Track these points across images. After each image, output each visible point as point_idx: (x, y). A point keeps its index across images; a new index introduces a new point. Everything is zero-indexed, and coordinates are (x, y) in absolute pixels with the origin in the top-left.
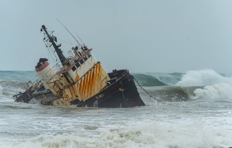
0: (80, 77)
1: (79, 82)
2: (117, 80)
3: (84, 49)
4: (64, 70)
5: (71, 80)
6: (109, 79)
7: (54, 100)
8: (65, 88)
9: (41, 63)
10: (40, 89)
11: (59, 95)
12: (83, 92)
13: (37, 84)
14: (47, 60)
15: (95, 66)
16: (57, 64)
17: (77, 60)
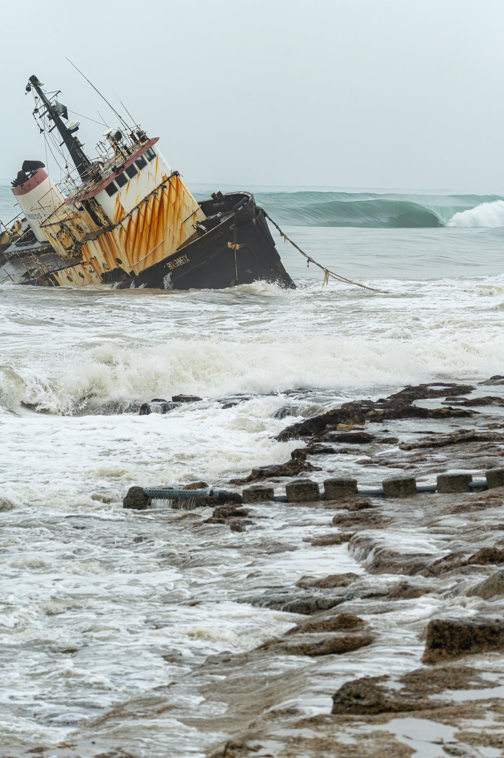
0: (127, 210)
1: (125, 223)
2: (223, 221)
3: (138, 139)
4: (87, 193)
5: (102, 219)
6: (201, 216)
7: (60, 269)
8: (87, 238)
9: (27, 173)
10: (25, 240)
11: (73, 257)
12: (136, 250)
13: (16, 227)
14: (42, 165)
15: (167, 184)
16: (69, 176)
17: (120, 167)
